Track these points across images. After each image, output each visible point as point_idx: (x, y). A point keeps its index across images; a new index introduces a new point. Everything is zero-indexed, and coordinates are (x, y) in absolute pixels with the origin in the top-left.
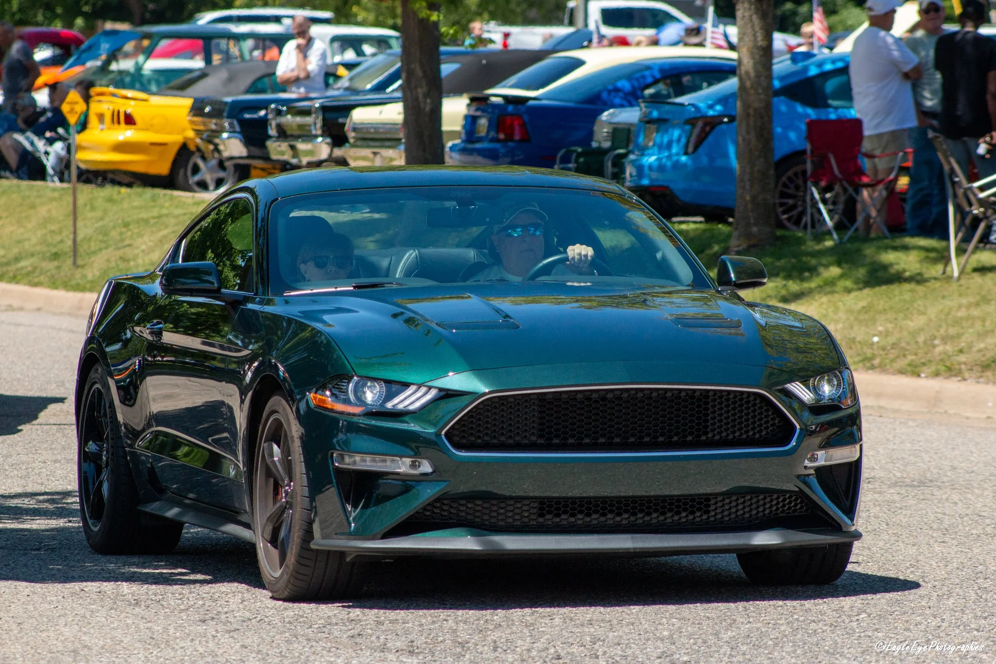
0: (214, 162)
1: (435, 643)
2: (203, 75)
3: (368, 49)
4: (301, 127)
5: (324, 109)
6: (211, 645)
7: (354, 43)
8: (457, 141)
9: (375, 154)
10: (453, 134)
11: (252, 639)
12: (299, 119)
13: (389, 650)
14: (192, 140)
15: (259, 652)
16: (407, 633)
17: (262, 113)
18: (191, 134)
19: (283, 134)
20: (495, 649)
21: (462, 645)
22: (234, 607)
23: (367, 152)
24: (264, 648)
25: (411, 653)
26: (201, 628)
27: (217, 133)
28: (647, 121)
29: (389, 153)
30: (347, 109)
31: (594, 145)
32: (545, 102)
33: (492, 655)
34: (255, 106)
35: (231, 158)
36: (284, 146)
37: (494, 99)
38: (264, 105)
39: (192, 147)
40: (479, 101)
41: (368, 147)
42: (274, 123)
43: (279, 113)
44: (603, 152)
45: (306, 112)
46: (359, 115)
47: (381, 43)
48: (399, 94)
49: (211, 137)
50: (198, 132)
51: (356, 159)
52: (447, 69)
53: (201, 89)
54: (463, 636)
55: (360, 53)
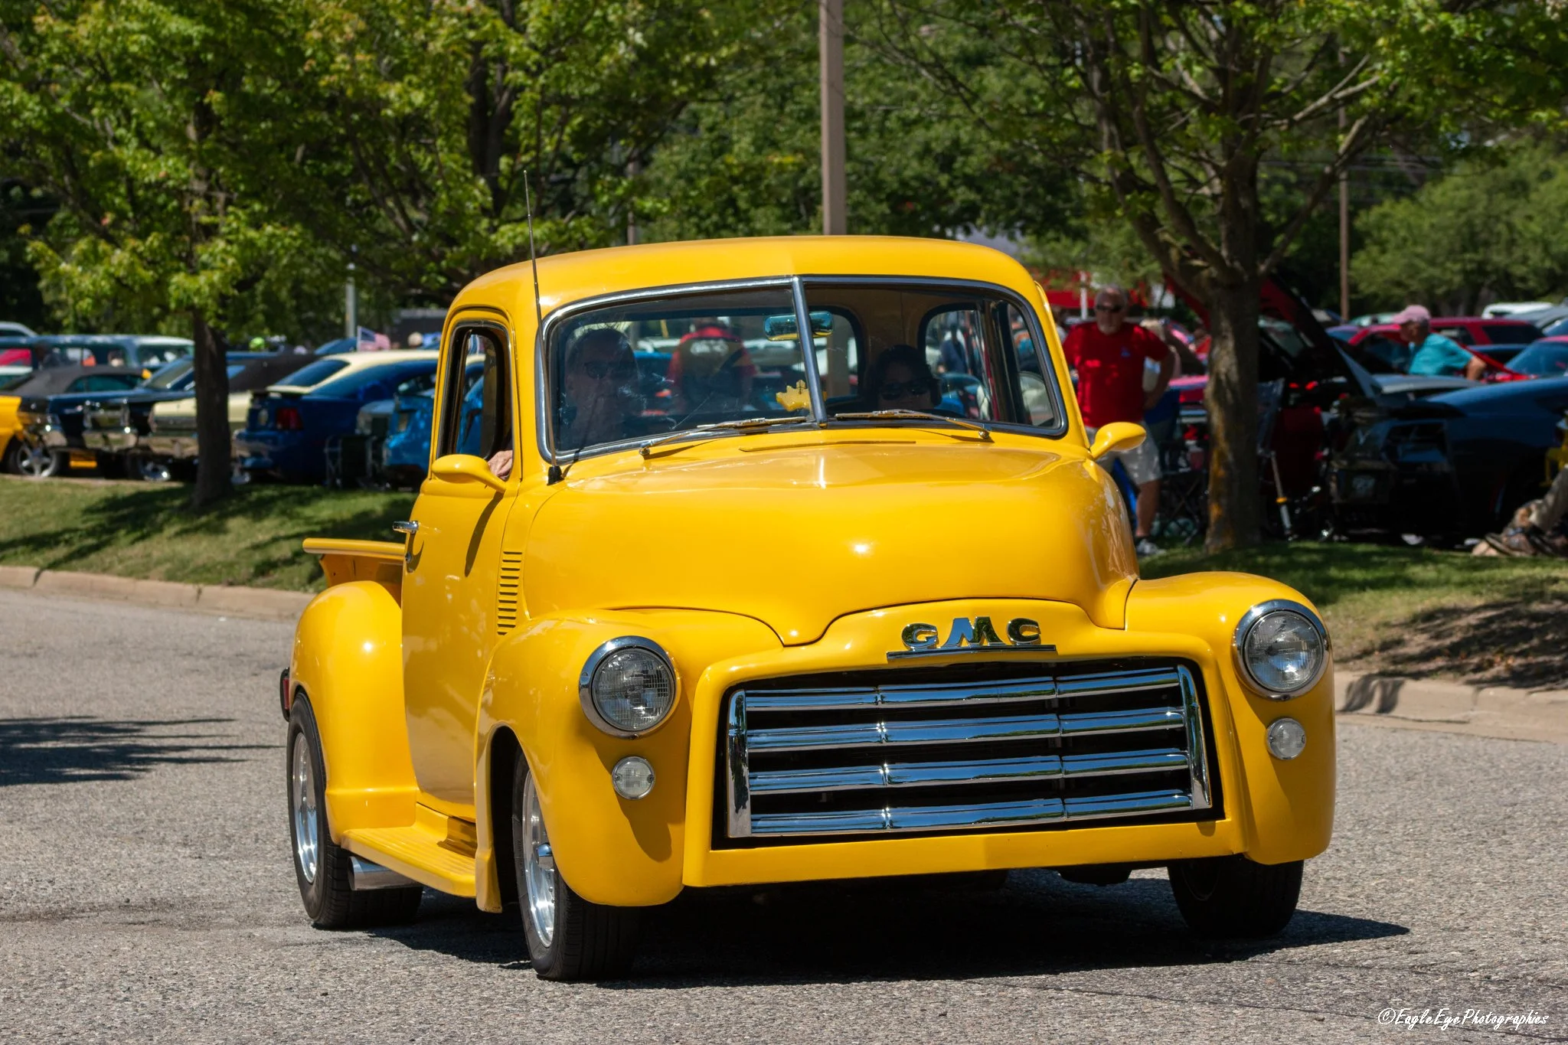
0: (39, 450)
1: (206, 836)
2: (28, 378)
3: (170, 356)
4: (112, 420)
5: (131, 405)
6: (15, 840)
7: (159, 351)
8: (243, 430)
9: (174, 442)
10: (238, 425)
11: (50, 836)
12: (110, 414)
13: (168, 844)
14: (20, 432)
15: (56, 845)
16: (183, 829)
17: (80, 408)
18: (19, 427)
19: (97, 426)
20: (257, 841)
21: (228, 838)
22: (37, 810)
23: (166, 440)
24: (60, 842)
25: (185, 845)
26: (8, 828)
27: (42, 426)
28: (399, 411)
29: (185, 440)
30: (150, 405)
31: (358, 431)
32: (316, 397)
33: (254, 846)
34: (74, 403)
35: (54, 447)
36: (97, 436)
37: (273, 395)
38: (81, 402)
39: (20, 438)
40: (260, 397)
41: (166, 435)
42: (89, 417)
43: (93, 408)
44: (363, 438)
45: (117, 407)
46: (161, 409)
47: (179, 350)
48: (193, 392)
49: (37, 429)
50: (25, 426)
51: (159, 445)
52: (232, 371)
53: (29, 389)
54: (230, 831)
55: (162, 359)
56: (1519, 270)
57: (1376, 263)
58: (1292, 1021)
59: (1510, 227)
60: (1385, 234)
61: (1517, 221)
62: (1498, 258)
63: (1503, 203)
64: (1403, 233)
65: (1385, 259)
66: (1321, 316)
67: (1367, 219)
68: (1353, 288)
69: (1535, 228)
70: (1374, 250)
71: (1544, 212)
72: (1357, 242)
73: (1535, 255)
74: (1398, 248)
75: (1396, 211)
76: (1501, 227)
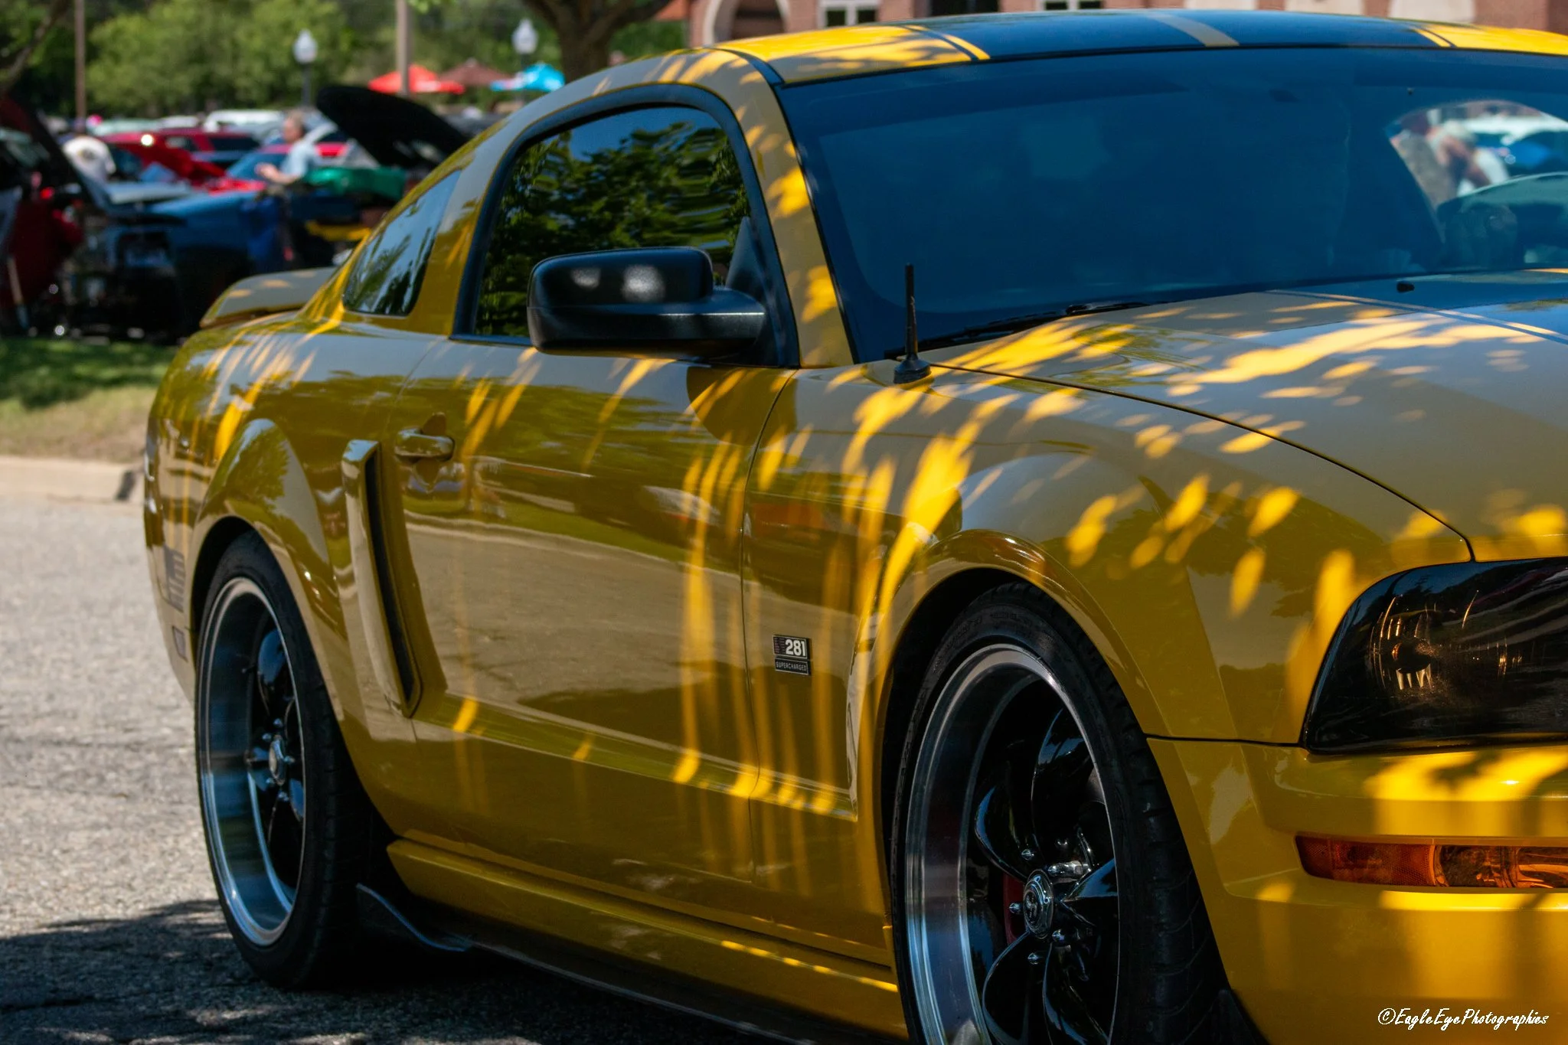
56: (242, 82)
57: (110, 75)
58: (17, 797)
59: (235, 44)
60: (119, 47)
61: (241, 35)
62: (223, 70)
63: (226, 20)
64: (135, 45)
65: (120, 70)
66: (56, 124)
67: (104, 32)
68: (90, 97)
69: (258, 43)
70: (108, 61)
71: (266, 29)
72: (93, 53)
73: (257, 67)
74: (134, 58)
75: (129, 25)
76: (226, 44)
